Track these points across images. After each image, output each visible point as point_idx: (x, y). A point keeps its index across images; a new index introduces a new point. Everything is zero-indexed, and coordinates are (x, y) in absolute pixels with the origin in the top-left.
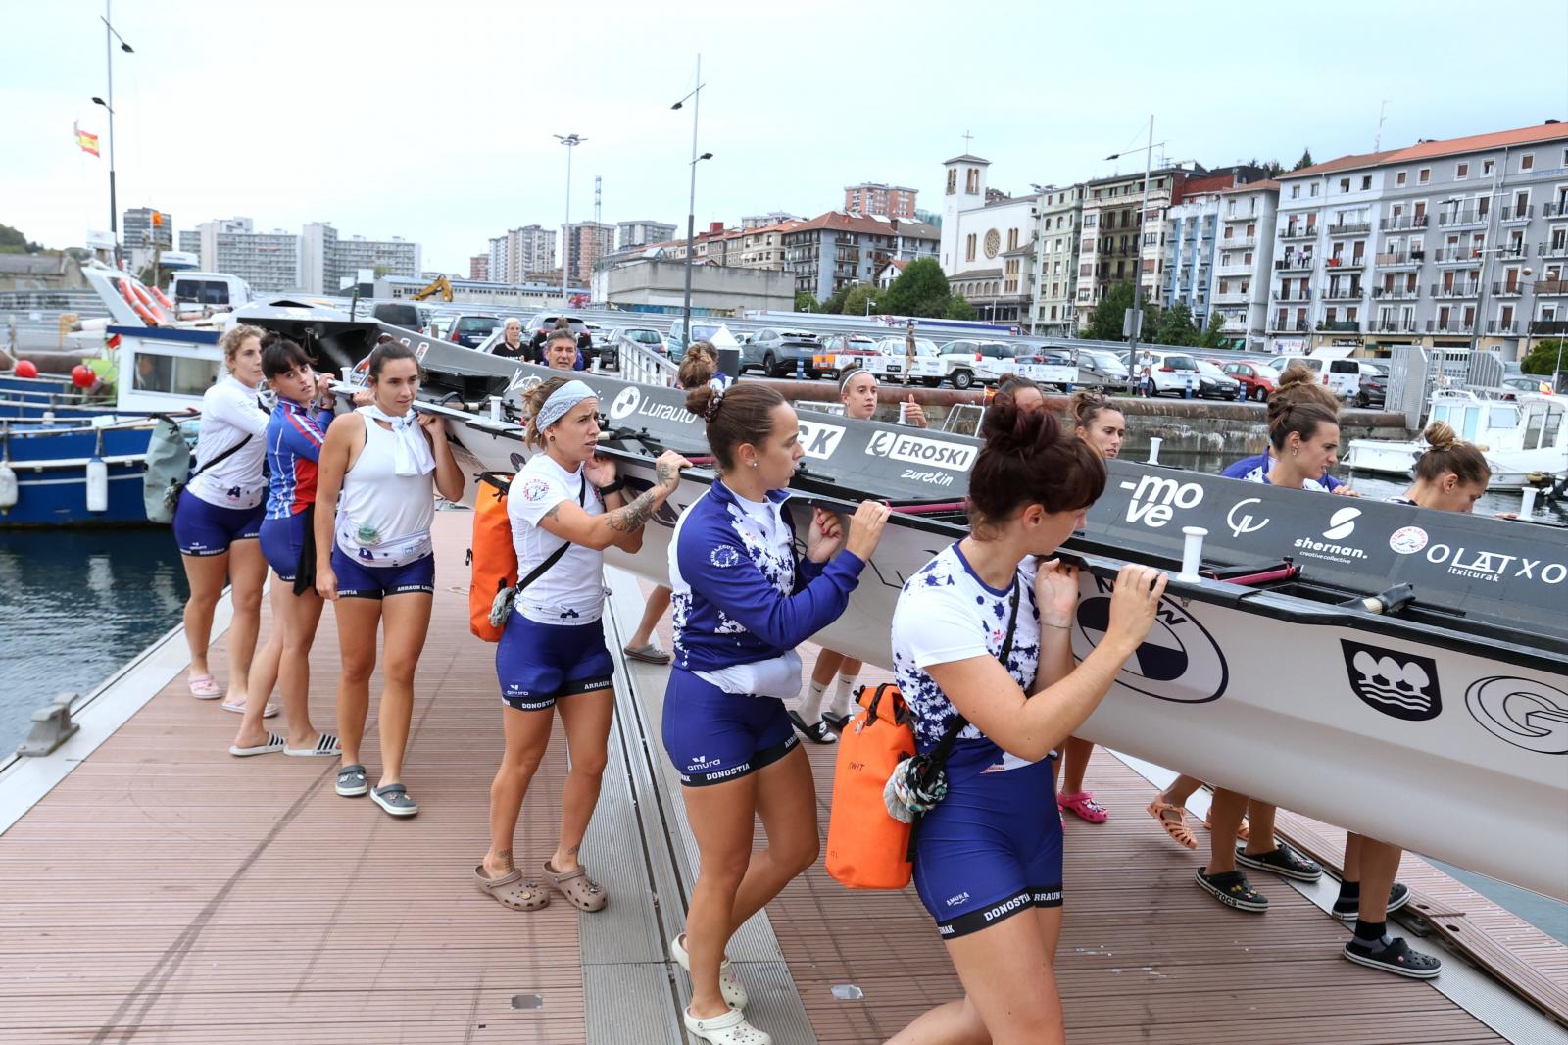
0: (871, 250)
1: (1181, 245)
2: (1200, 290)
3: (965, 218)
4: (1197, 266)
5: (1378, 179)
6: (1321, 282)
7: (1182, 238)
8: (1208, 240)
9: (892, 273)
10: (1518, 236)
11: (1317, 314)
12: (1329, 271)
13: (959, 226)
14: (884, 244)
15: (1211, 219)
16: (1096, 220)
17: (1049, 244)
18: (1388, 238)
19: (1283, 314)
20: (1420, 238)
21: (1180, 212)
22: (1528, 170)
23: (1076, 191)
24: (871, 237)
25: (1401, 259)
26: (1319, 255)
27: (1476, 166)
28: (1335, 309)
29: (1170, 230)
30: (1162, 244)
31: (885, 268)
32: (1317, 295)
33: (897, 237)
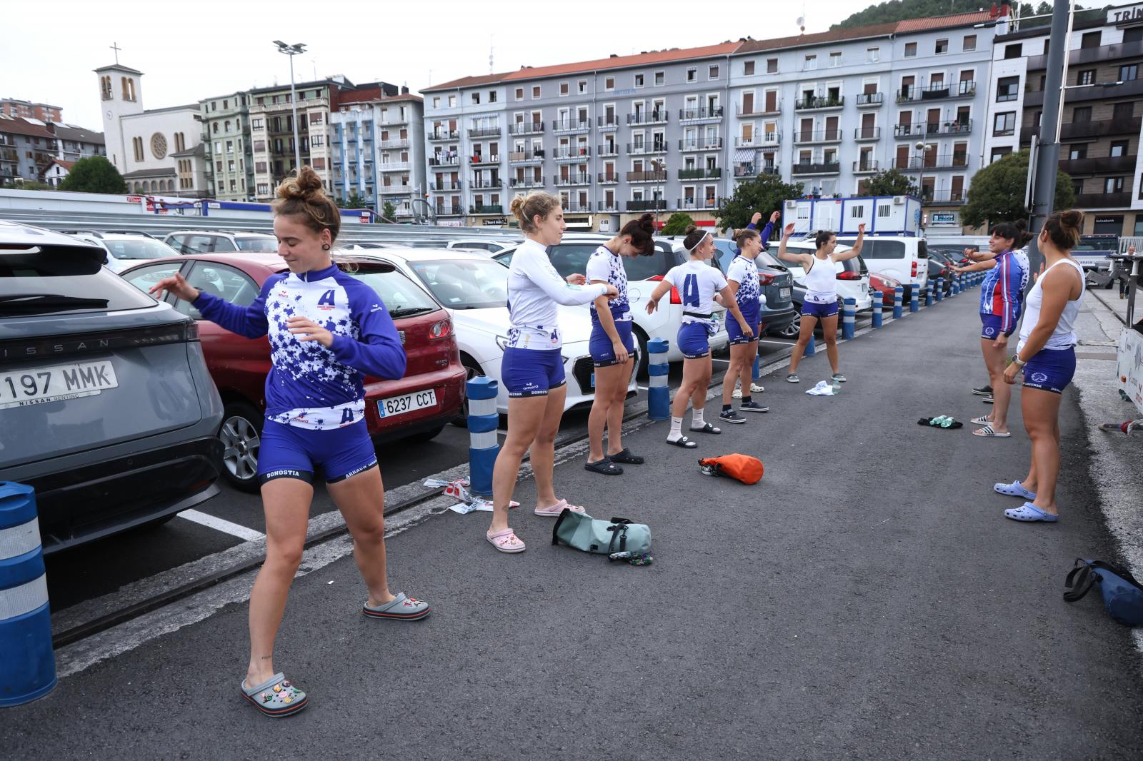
0: (30, 150)
1: (345, 146)
2: (367, 183)
3: (126, 123)
4: (362, 164)
5: (501, 93)
6: (467, 176)
7: (345, 140)
8: (368, 142)
9: (58, 173)
10: (610, 138)
11: (468, 201)
12: (473, 166)
13: (122, 129)
14: (43, 145)
15: (368, 124)
16: (263, 123)
17: (219, 146)
18: (515, 140)
19: (440, 200)
20: (539, 140)
21: (340, 118)
22: (611, 89)
23: (238, 98)
24: (27, 138)
25: (527, 157)
26: (463, 153)
27: (573, 84)
28: (481, 196)
29: (333, 133)
30: (328, 145)
31: (49, 167)
32: (466, 186)
33: (56, 140)
